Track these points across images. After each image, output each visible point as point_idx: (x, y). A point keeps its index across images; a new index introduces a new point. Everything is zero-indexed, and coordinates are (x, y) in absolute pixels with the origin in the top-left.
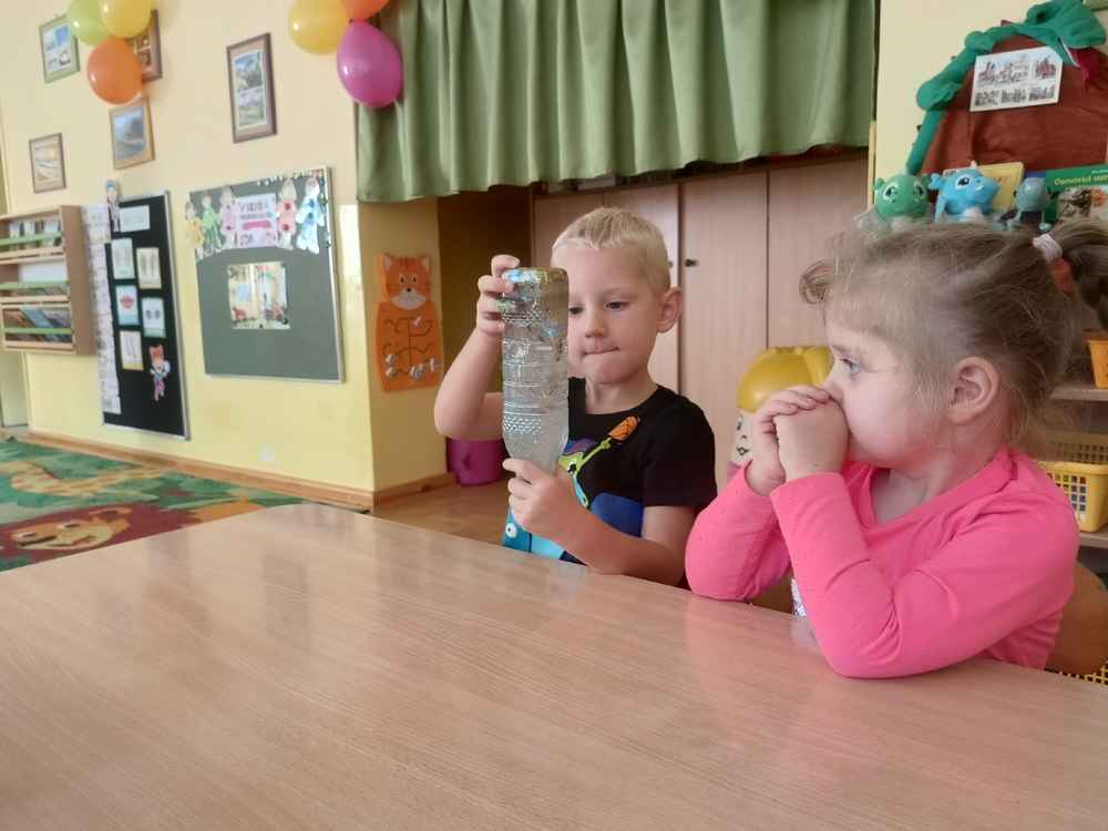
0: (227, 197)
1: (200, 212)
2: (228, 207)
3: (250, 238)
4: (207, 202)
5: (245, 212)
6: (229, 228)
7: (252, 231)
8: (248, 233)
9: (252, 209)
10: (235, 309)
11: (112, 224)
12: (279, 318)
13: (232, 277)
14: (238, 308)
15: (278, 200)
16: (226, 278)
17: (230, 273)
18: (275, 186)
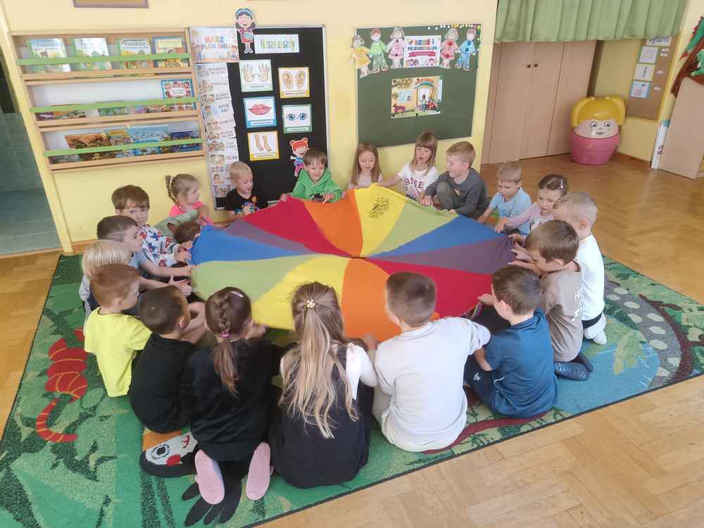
0: (397, 35)
1: (368, 43)
2: (397, 41)
3: (416, 62)
4: (376, 37)
5: (413, 45)
6: (397, 55)
7: (418, 58)
8: (414, 58)
9: (420, 44)
10: (395, 106)
11: (241, 47)
12: (434, 108)
13: (396, 86)
14: (398, 105)
15: (443, 40)
16: (391, 87)
17: (393, 84)
18: (442, 31)
